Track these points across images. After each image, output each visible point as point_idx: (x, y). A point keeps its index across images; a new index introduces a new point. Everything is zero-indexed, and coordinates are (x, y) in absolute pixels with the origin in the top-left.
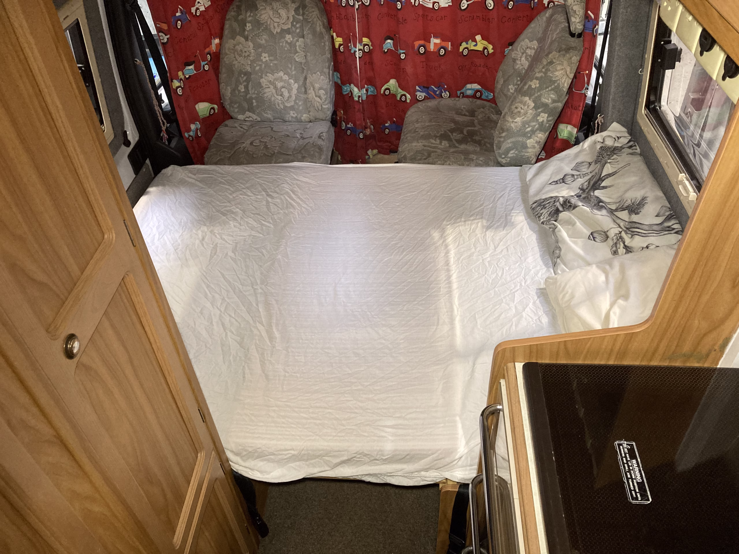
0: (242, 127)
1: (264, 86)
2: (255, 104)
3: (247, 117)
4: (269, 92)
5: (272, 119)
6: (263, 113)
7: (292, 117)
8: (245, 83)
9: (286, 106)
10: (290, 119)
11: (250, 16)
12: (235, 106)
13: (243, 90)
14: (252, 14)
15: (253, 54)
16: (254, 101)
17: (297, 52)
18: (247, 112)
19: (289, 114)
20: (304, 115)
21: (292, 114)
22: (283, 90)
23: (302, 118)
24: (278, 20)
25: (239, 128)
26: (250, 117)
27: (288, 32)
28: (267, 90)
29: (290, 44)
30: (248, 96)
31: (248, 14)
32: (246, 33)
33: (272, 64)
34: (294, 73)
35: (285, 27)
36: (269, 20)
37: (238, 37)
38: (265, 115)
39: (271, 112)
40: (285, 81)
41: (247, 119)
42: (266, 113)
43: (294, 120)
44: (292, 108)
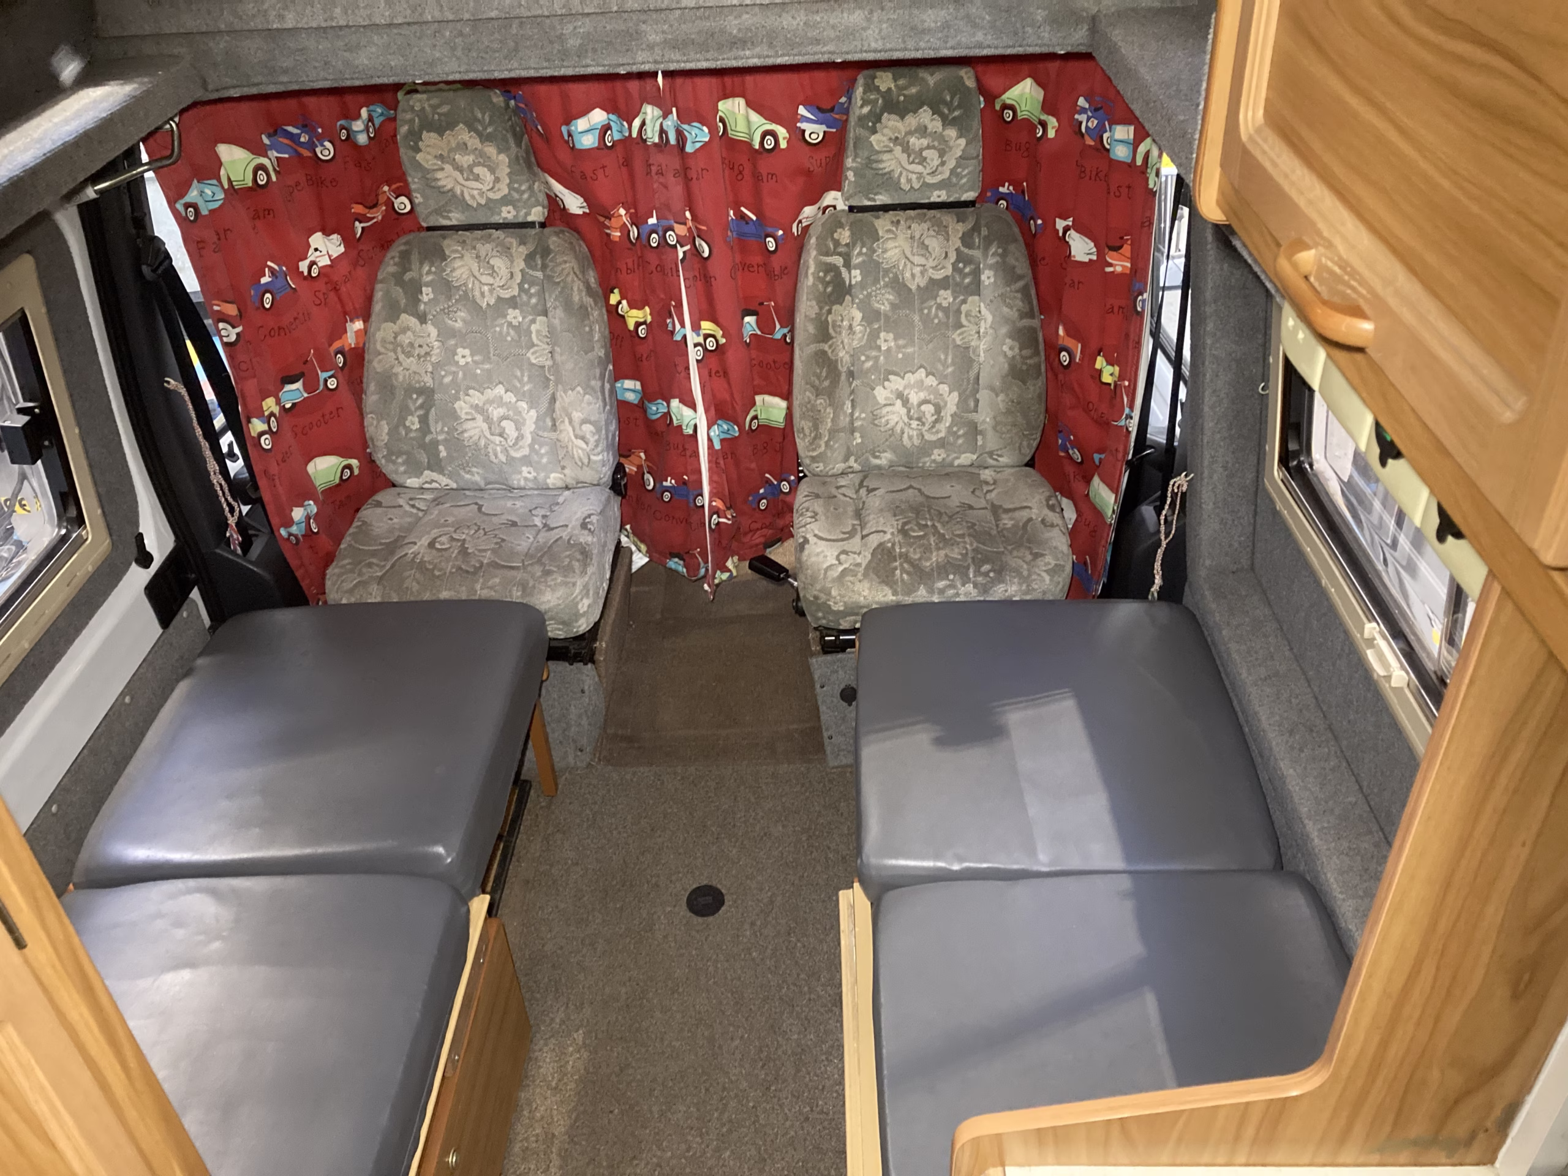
0: (413, 506)
1: (464, 416)
2: (443, 454)
3: (426, 482)
4: (475, 430)
5: (482, 484)
6: (462, 473)
7: (526, 479)
8: (421, 412)
9: (513, 458)
10: (522, 483)
11: (429, 272)
12: (400, 460)
13: (417, 426)
14: (433, 269)
15: (436, 351)
16: (441, 448)
17: (533, 345)
18: (427, 472)
19: (520, 473)
20: (553, 475)
21: (525, 474)
22: (504, 423)
23: (548, 481)
24: (491, 280)
25: (407, 508)
26: (433, 481)
27: (512, 302)
28: (468, 425)
29: (517, 328)
30: (428, 439)
31: (426, 268)
32: (422, 307)
33: (479, 371)
34: (526, 388)
35: (506, 294)
36: (472, 279)
37: (404, 316)
38: (468, 476)
39: (481, 471)
40: (508, 405)
41: (427, 486)
42: (469, 472)
43: (530, 485)
44: (526, 461)
